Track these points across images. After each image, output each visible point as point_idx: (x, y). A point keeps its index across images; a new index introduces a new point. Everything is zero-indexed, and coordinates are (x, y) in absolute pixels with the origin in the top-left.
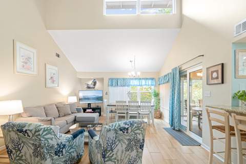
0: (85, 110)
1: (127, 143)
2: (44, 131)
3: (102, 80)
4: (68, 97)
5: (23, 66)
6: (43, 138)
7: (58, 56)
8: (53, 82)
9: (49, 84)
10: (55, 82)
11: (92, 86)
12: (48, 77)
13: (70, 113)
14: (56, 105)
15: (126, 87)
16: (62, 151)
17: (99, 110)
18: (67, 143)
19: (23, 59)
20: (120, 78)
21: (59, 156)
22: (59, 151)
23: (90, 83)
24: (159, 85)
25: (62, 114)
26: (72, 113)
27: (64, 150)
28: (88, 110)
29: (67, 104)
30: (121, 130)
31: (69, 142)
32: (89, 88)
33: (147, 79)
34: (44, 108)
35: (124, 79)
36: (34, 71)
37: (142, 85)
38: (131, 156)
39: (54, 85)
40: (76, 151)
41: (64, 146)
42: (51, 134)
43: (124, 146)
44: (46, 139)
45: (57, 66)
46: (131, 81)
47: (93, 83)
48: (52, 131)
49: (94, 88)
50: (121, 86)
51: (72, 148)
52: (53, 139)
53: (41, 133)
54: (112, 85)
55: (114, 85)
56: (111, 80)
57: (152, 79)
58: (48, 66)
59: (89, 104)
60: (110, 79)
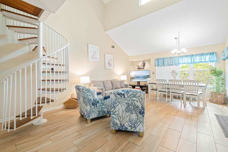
0: (134, 87)
1: (126, 106)
2: (86, 90)
3: (149, 61)
4: (120, 76)
5: (92, 57)
6: (86, 94)
7: (113, 47)
8: (110, 65)
9: (107, 67)
10: (111, 66)
11: (142, 67)
12: (107, 62)
13: (120, 87)
14: (111, 81)
15: (175, 66)
16: (96, 105)
17: (146, 88)
18: (100, 101)
19: (92, 53)
20: (167, 57)
21: (95, 107)
22: (95, 104)
23: (140, 64)
24: (224, 60)
25: (114, 87)
26: (122, 88)
27: (98, 104)
28: (136, 87)
29: (119, 80)
30: (119, 95)
31: (101, 101)
32: (139, 69)
33: (203, 54)
34: (103, 82)
35: (171, 58)
36: (98, 60)
37: (194, 63)
38: (132, 117)
39: (110, 68)
40: (106, 108)
41: (98, 102)
42: (90, 93)
43: (124, 108)
44: (87, 95)
45: (112, 55)
46: (180, 59)
47: (143, 65)
48: (90, 91)
49: (143, 68)
50: (168, 65)
51: (103, 105)
52: (91, 96)
53: (84, 90)
54: (158, 65)
55: (160, 64)
56: (158, 60)
57: (212, 54)
58: (106, 55)
59: (138, 82)
60: (156, 59)
